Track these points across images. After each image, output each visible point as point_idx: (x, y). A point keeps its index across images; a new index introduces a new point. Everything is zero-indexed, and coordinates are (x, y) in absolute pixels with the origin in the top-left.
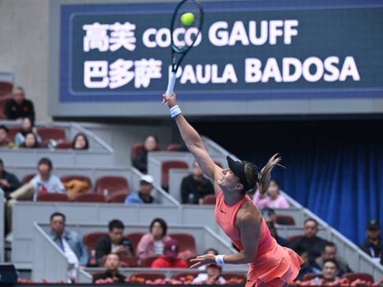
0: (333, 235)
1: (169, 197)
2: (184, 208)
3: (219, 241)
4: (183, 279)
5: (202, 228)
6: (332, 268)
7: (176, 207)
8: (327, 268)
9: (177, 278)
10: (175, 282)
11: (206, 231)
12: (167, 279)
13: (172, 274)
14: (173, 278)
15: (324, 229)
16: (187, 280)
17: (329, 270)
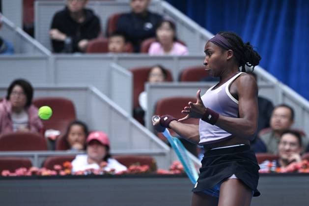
0: (284, 95)
1: (35, 42)
2: (57, 59)
3: (111, 108)
4: (57, 167)
5: (86, 89)
6: (292, 144)
7: (46, 58)
8: (285, 143)
9: (50, 166)
10: (45, 172)
11: (92, 93)
12: (34, 169)
13: (42, 160)
14: (43, 166)
15: (272, 87)
16: (64, 169)
17: (287, 147)
